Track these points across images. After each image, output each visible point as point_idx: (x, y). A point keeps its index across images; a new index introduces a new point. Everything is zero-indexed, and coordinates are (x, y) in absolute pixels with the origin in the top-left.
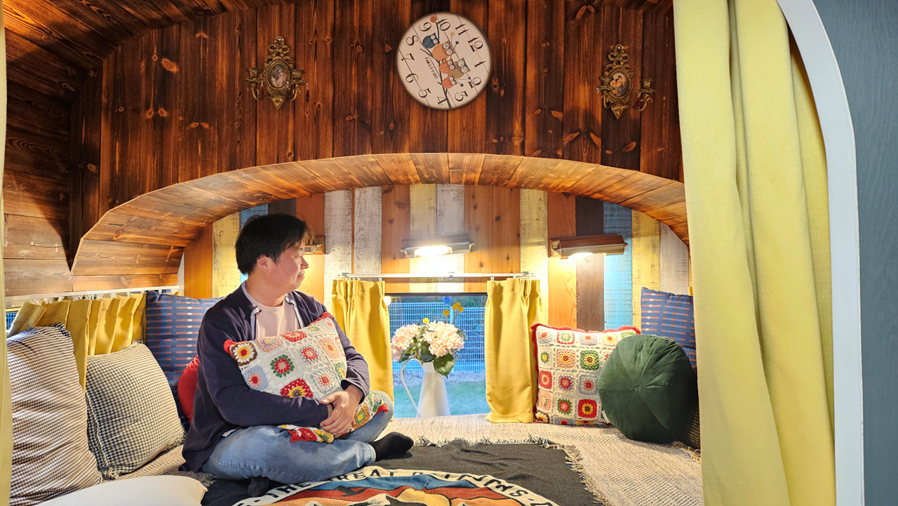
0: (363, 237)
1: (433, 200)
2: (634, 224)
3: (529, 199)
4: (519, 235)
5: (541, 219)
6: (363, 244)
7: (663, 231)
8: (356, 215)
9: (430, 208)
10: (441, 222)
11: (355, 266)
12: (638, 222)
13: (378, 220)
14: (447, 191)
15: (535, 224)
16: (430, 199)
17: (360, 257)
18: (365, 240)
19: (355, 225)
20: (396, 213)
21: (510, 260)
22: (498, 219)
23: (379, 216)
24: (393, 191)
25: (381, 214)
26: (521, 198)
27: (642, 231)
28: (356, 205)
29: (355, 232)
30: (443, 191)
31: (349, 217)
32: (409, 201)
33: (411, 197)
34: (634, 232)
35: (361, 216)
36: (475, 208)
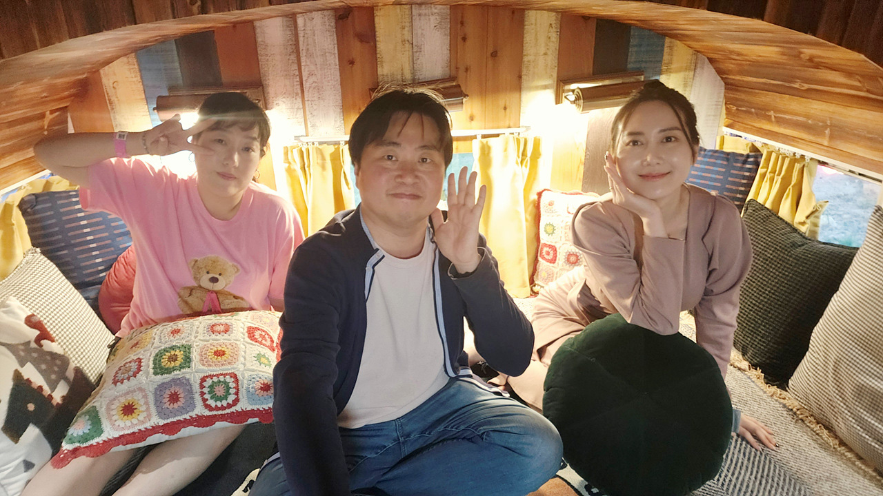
0: (314, 85)
1: (406, 29)
2: (666, 57)
3: (536, 24)
4: (520, 77)
5: (549, 52)
6: (316, 95)
7: (699, 65)
8: (303, 54)
9: (403, 41)
10: (419, 62)
11: (309, 125)
12: (671, 54)
13: (334, 60)
14: (425, 15)
15: (541, 61)
16: (403, 28)
17: (315, 113)
18: (318, 89)
19: (303, 68)
20: (357, 48)
21: (508, 110)
22: (494, 54)
23: (334, 54)
24: (350, 18)
25: (336, 52)
26: (526, 23)
27: (673, 66)
28: (301, 39)
29: (304, 79)
30: (419, 15)
31: (293, 57)
32: (375, 32)
33: (377, 25)
34: (664, 68)
35: (310, 55)
36: (464, 39)
